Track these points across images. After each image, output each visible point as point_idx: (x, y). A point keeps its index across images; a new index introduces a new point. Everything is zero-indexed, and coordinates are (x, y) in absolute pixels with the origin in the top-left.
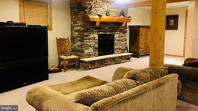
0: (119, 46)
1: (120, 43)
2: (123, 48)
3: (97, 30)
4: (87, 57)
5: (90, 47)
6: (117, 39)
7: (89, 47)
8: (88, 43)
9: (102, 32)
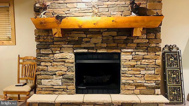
0: (133, 78)
1: (139, 72)
2: (145, 84)
3: (69, 46)
4: (47, 92)
5: (55, 74)
6: (128, 63)
7: (52, 75)
8: (50, 69)
9: (84, 48)
